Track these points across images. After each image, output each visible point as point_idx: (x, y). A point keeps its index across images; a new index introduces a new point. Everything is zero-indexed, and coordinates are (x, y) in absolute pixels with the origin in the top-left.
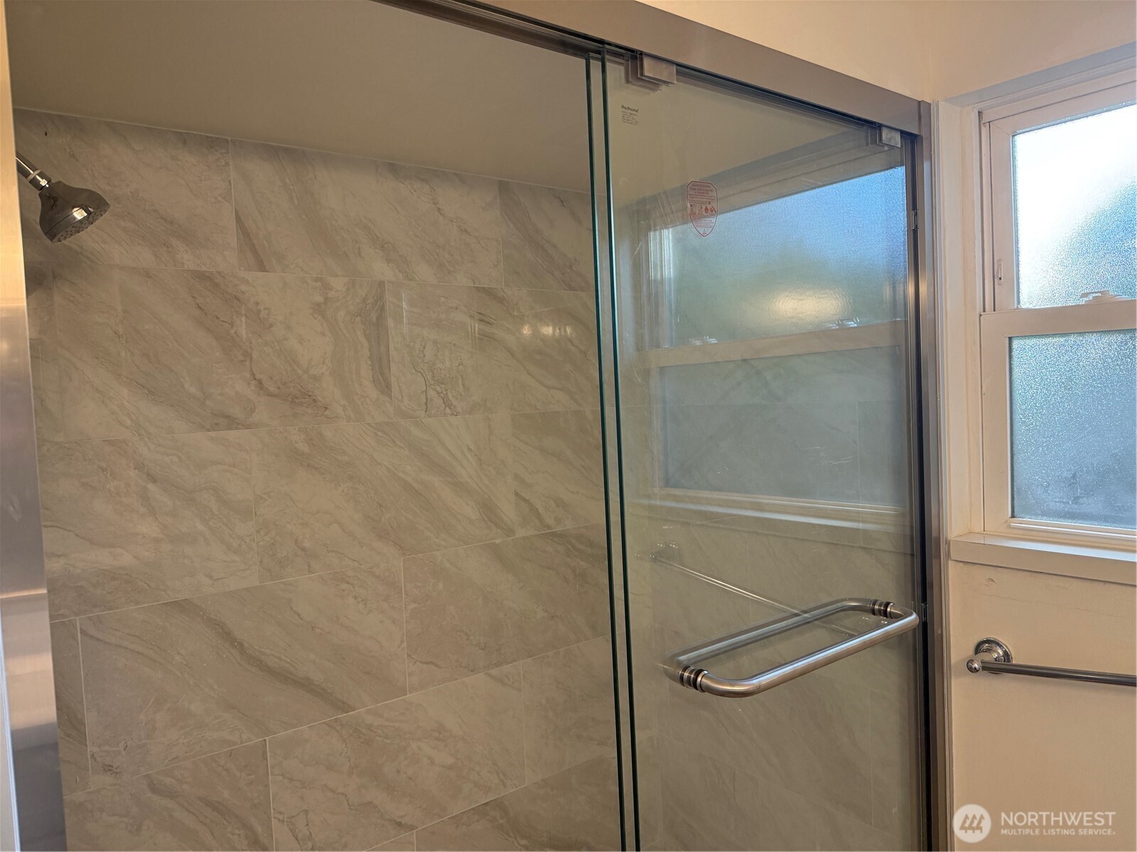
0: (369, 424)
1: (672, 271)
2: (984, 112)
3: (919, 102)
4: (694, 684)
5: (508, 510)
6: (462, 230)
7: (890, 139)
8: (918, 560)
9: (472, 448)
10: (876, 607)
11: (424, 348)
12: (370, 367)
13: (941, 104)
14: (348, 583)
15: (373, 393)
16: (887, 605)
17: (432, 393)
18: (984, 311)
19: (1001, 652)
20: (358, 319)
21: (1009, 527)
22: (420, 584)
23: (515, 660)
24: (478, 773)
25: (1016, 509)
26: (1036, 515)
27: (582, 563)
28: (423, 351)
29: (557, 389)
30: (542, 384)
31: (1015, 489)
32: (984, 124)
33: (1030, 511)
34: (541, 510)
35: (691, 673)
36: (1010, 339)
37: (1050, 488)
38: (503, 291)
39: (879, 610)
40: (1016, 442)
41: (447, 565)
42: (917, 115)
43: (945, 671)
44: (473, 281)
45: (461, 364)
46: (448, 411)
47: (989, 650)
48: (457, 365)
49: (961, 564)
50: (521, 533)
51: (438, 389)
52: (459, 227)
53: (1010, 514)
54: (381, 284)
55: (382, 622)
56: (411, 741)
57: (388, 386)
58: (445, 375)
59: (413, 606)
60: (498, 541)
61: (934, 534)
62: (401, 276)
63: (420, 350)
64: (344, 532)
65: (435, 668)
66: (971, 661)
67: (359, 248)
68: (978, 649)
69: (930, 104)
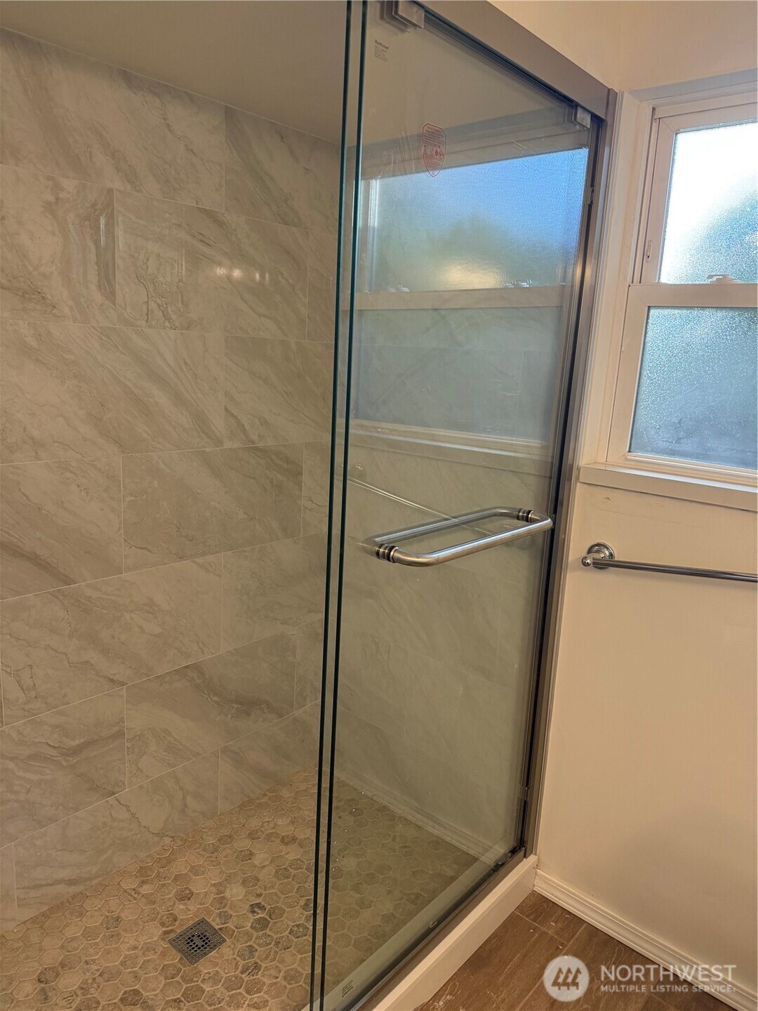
0: (93, 327)
1: (376, 220)
2: (657, 109)
3: (609, 90)
4: (388, 558)
5: (219, 424)
6: (188, 149)
7: (583, 119)
8: (554, 481)
9: (188, 362)
10: (521, 514)
11: (148, 260)
12: (97, 273)
13: (626, 95)
14: (72, 472)
15: (98, 297)
16: (529, 512)
17: (153, 305)
18: (632, 283)
19: (607, 553)
20: (87, 223)
21: (626, 459)
22: (137, 480)
23: (217, 552)
24: (181, 642)
25: (632, 446)
26: (647, 451)
27: (280, 476)
28: (146, 263)
29: (267, 317)
30: (254, 311)
31: (634, 430)
32: (655, 119)
33: (643, 448)
34: (247, 427)
35: (385, 549)
36: (649, 307)
37: (661, 430)
38: (223, 216)
39: (523, 516)
40: (641, 392)
41: (162, 466)
42: (605, 102)
43: (563, 567)
44: (196, 201)
45: (181, 281)
46: (167, 324)
47: (598, 552)
48: (177, 281)
49: (586, 486)
50: (228, 445)
51: (159, 302)
52: (186, 146)
53: (627, 450)
54: (110, 191)
55: (102, 510)
56: (125, 613)
57: (113, 293)
58: (166, 289)
59: (129, 498)
60: (208, 450)
61: (570, 462)
62: (129, 186)
63: (143, 261)
64: (68, 425)
65: (148, 553)
66: (585, 558)
67: (90, 153)
68: (590, 551)
69: (617, 93)
